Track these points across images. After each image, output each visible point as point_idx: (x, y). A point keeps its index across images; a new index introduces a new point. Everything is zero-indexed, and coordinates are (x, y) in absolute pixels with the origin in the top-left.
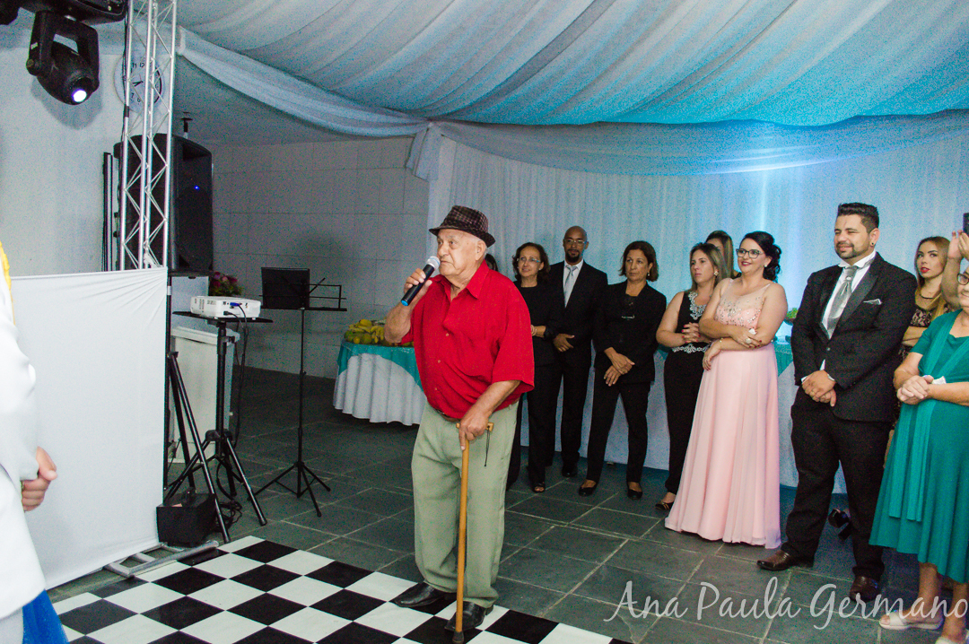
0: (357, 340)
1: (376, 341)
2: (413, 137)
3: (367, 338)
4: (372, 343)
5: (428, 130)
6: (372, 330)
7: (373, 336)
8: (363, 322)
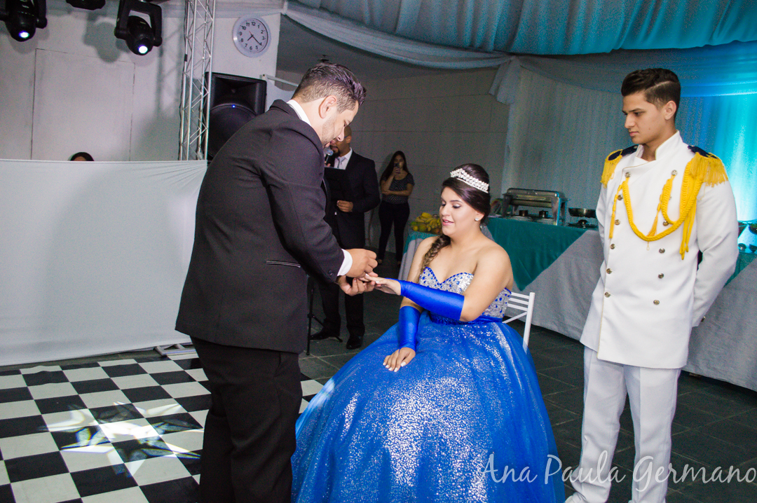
0: (416, 228)
1: (429, 229)
2: (495, 69)
3: (423, 227)
4: (426, 231)
5: (510, 61)
6: (428, 221)
7: (428, 226)
8: (425, 214)
